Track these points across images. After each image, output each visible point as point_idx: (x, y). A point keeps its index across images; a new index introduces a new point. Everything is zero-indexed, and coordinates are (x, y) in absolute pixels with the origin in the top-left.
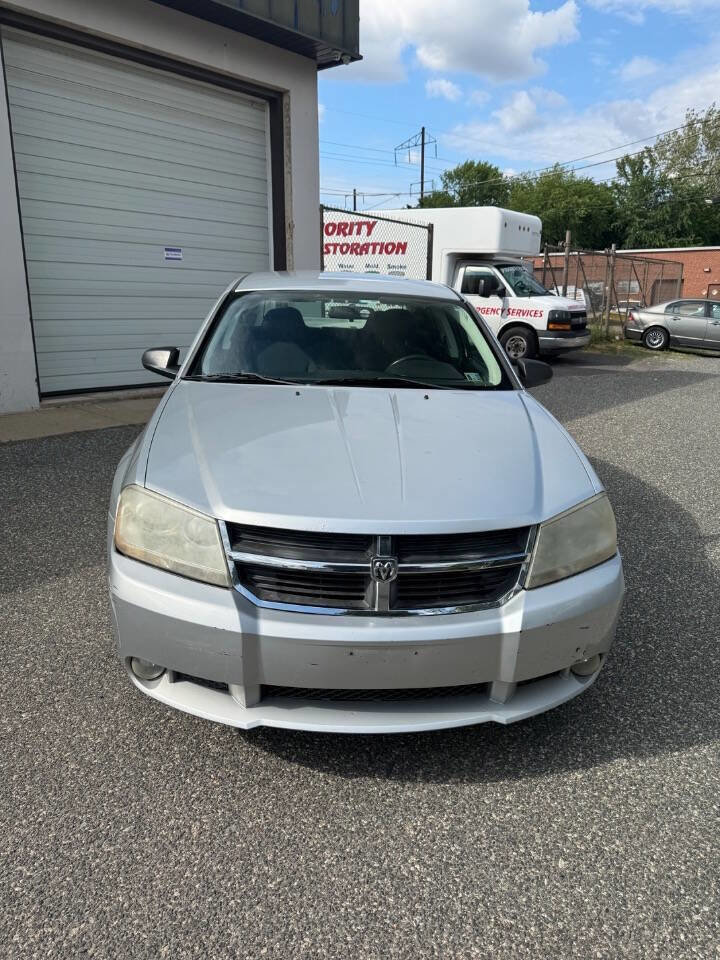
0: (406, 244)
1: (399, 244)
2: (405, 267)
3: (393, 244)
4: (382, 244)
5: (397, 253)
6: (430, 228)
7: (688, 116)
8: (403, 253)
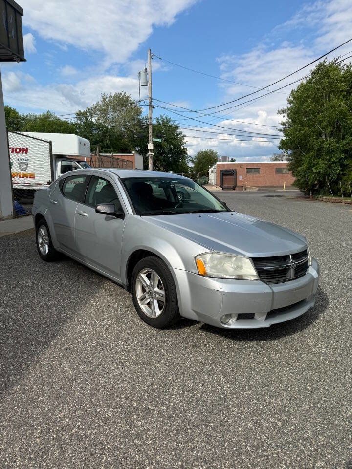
0: (27, 149)
1: (24, 149)
2: (28, 160)
3: (20, 149)
4: (13, 148)
5: (23, 153)
6: (50, 143)
7: (102, 96)
8: (26, 153)
